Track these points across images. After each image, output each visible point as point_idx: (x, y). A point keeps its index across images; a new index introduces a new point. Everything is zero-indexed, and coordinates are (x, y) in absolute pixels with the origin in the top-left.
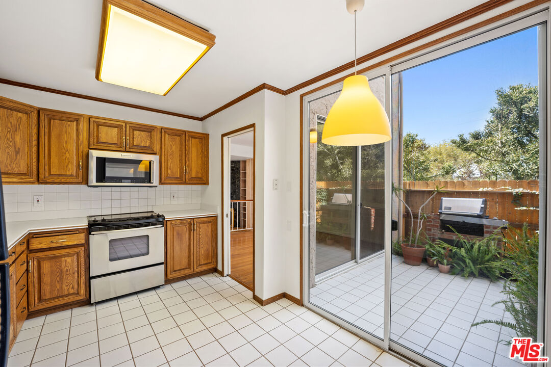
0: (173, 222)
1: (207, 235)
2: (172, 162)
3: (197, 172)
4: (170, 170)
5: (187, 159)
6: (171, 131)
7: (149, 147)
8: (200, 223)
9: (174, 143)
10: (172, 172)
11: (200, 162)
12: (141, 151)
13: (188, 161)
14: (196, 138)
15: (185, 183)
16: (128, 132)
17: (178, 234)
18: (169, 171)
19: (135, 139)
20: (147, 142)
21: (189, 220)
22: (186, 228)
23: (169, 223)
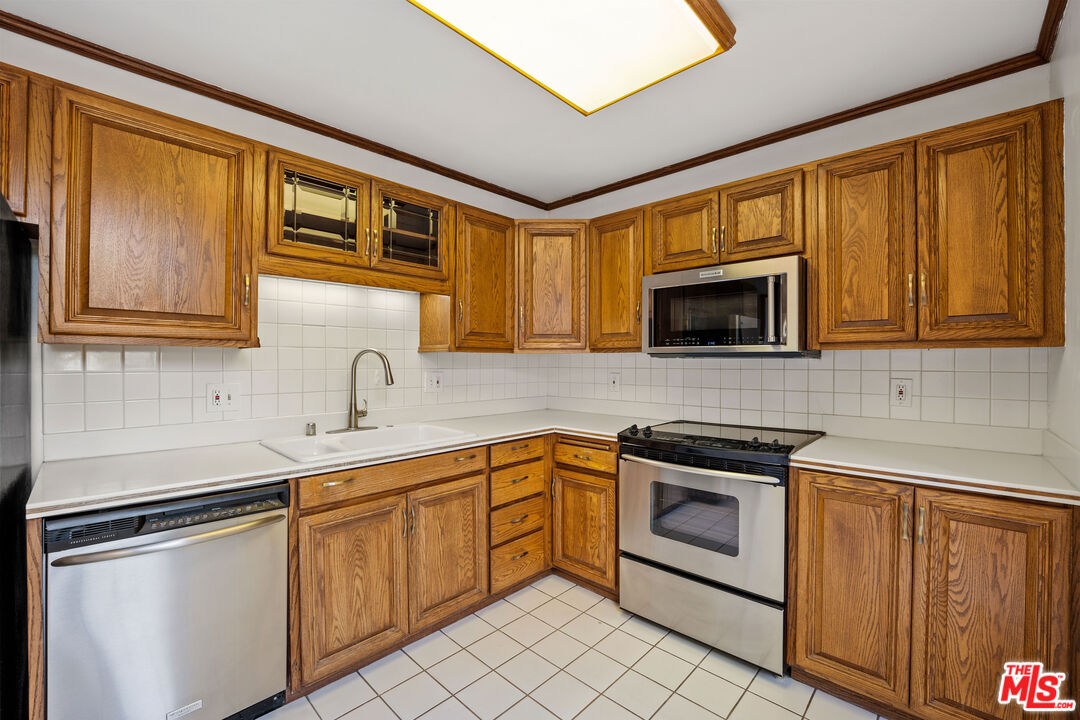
0: (822, 480)
1: (996, 584)
2: (856, 269)
3: (980, 291)
4: (850, 296)
5: (923, 245)
6: (853, 161)
7: (779, 238)
8: (951, 515)
9: (862, 199)
10: (858, 304)
11: (998, 243)
12: (757, 254)
13: (934, 249)
14: (974, 146)
15: (916, 340)
16: (724, 212)
17: (840, 527)
18: (847, 302)
19: (740, 226)
20: (771, 223)
21: (892, 490)
22: (879, 518)
23: (805, 479)
